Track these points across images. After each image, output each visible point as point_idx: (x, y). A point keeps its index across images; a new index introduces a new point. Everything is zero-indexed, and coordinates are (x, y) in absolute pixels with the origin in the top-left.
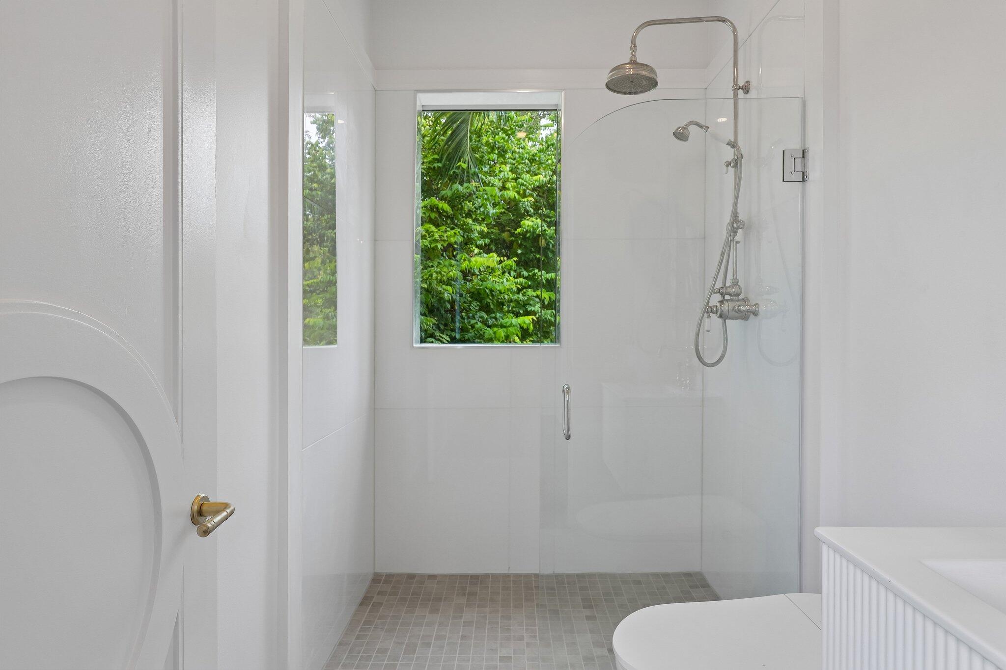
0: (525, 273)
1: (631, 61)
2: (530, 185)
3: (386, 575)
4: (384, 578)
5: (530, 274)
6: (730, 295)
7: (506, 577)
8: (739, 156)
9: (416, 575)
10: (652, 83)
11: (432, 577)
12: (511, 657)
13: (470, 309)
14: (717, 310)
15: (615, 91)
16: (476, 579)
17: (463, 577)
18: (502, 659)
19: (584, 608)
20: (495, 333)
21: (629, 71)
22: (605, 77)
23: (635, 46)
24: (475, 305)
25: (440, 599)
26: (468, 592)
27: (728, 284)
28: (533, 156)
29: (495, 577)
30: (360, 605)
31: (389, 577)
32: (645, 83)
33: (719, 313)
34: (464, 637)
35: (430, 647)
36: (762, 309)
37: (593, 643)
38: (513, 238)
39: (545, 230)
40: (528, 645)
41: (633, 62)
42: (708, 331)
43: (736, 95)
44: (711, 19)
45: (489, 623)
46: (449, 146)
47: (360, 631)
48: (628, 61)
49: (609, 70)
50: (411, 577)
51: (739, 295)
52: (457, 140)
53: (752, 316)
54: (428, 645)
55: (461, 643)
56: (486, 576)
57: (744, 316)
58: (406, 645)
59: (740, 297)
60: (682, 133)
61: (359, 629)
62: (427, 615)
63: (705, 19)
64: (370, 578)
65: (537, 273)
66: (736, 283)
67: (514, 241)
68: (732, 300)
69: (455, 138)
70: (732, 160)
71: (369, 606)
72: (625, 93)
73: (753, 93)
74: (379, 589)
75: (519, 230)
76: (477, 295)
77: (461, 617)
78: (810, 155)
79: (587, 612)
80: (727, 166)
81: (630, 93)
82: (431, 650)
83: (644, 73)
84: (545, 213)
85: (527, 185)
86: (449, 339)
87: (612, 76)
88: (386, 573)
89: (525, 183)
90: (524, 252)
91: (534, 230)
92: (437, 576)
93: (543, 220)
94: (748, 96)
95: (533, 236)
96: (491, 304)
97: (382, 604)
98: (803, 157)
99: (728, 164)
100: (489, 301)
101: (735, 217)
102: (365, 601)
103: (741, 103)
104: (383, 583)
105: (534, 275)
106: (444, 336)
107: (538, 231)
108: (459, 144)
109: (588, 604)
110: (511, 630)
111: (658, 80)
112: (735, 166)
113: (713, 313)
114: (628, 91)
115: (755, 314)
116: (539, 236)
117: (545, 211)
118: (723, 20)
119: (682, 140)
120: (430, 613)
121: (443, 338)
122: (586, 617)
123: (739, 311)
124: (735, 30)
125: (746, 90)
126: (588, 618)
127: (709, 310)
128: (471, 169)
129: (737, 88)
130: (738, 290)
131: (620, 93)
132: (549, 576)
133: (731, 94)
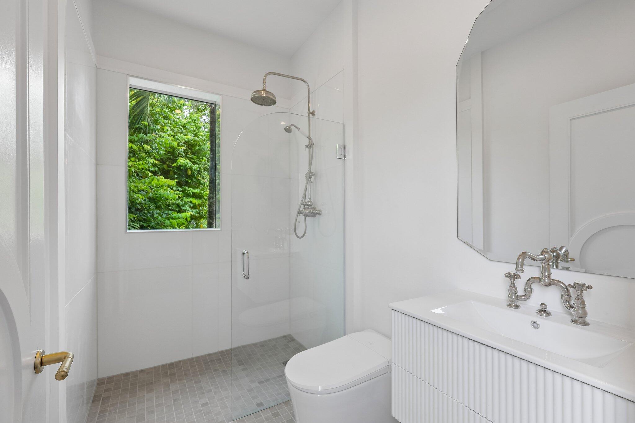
0: (180, 189)
1: (263, 89)
2: (182, 140)
3: (107, 378)
4: (106, 381)
5: (183, 189)
6: (307, 205)
7: (191, 360)
8: (312, 144)
9: (130, 373)
10: (273, 102)
11: (142, 371)
12: (208, 403)
13: (150, 208)
14: (303, 213)
15: (254, 102)
16: (171, 366)
17: (163, 367)
18: (203, 405)
19: (239, 365)
20: (171, 222)
21: (263, 94)
22: (250, 95)
23: (265, 82)
24: (152, 206)
25: (152, 383)
26: (169, 374)
27: (307, 201)
28: (184, 124)
29: (184, 362)
30: (92, 403)
31: (110, 379)
32: (270, 101)
33: (304, 214)
34: (175, 401)
35: (154, 413)
36: (323, 212)
37: (250, 381)
38: (171, 168)
39: (192, 166)
40: (215, 393)
41: (264, 90)
42: (299, 222)
43: (309, 116)
44: (299, 79)
45: (188, 388)
46: (136, 110)
47: (98, 419)
48: (262, 89)
49: (253, 92)
50: (127, 375)
51: (312, 206)
52: (141, 108)
53: (318, 215)
54: (153, 412)
55: (174, 404)
56: (179, 362)
57: (314, 215)
58: (137, 417)
59: (312, 207)
60: (289, 129)
61: (97, 418)
62: (146, 394)
63: (296, 78)
64: (96, 382)
65: (187, 189)
66: (310, 201)
67: (171, 170)
68: (309, 208)
69: (140, 106)
70: (308, 145)
71: (100, 401)
72: (259, 104)
73: (316, 116)
74: (104, 389)
75: (175, 164)
76: (153, 200)
77: (169, 389)
78: (347, 148)
79: (242, 367)
80: (306, 147)
81: (262, 105)
82: (155, 415)
83: (270, 96)
84: (191, 157)
85: (181, 140)
86: (139, 226)
87: (255, 95)
88: (107, 377)
89: (180, 139)
90: (178, 177)
91: (186, 165)
92: (145, 370)
93: (190, 161)
94: (314, 117)
95: (185, 168)
96: (162, 205)
97: (110, 396)
98: (344, 149)
99: (307, 146)
100: (161, 204)
101: (310, 172)
102: (96, 399)
103: (311, 119)
104: (106, 384)
105: (185, 190)
106: (136, 224)
107: (187, 166)
108: (142, 111)
109: (240, 363)
110: (203, 388)
111: (277, 101)
112: (310, 148)
113: (301, 214)
114: (261, 104)
115: (320, 214)
116: (188, 168)
117: (191, 156)
118: (305, 82)
119: (288, 132)
120: (147, 393)
121: (135, 226)
122: (242, 369)
123: (313, 213)
124: (308, 87)
125: (313, 114)
126: (243, 370)
127: (299, 213)
128: (151, 126)
129: (309, 113)
130: (311, 204)
131: (256, 103)
132: (216, 354)
133: (307, 115)
